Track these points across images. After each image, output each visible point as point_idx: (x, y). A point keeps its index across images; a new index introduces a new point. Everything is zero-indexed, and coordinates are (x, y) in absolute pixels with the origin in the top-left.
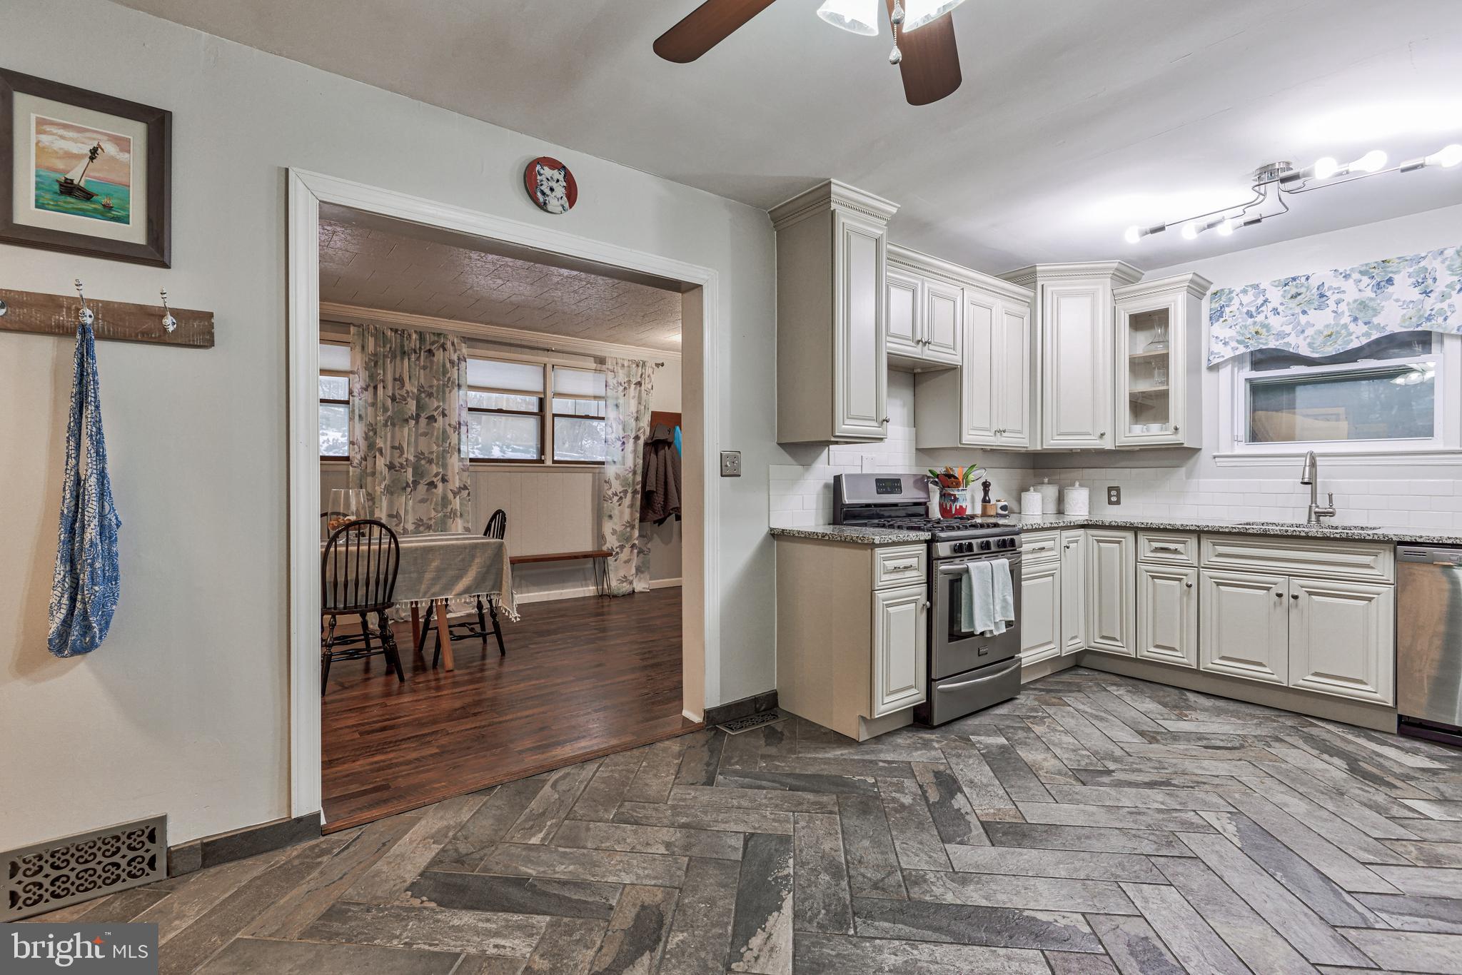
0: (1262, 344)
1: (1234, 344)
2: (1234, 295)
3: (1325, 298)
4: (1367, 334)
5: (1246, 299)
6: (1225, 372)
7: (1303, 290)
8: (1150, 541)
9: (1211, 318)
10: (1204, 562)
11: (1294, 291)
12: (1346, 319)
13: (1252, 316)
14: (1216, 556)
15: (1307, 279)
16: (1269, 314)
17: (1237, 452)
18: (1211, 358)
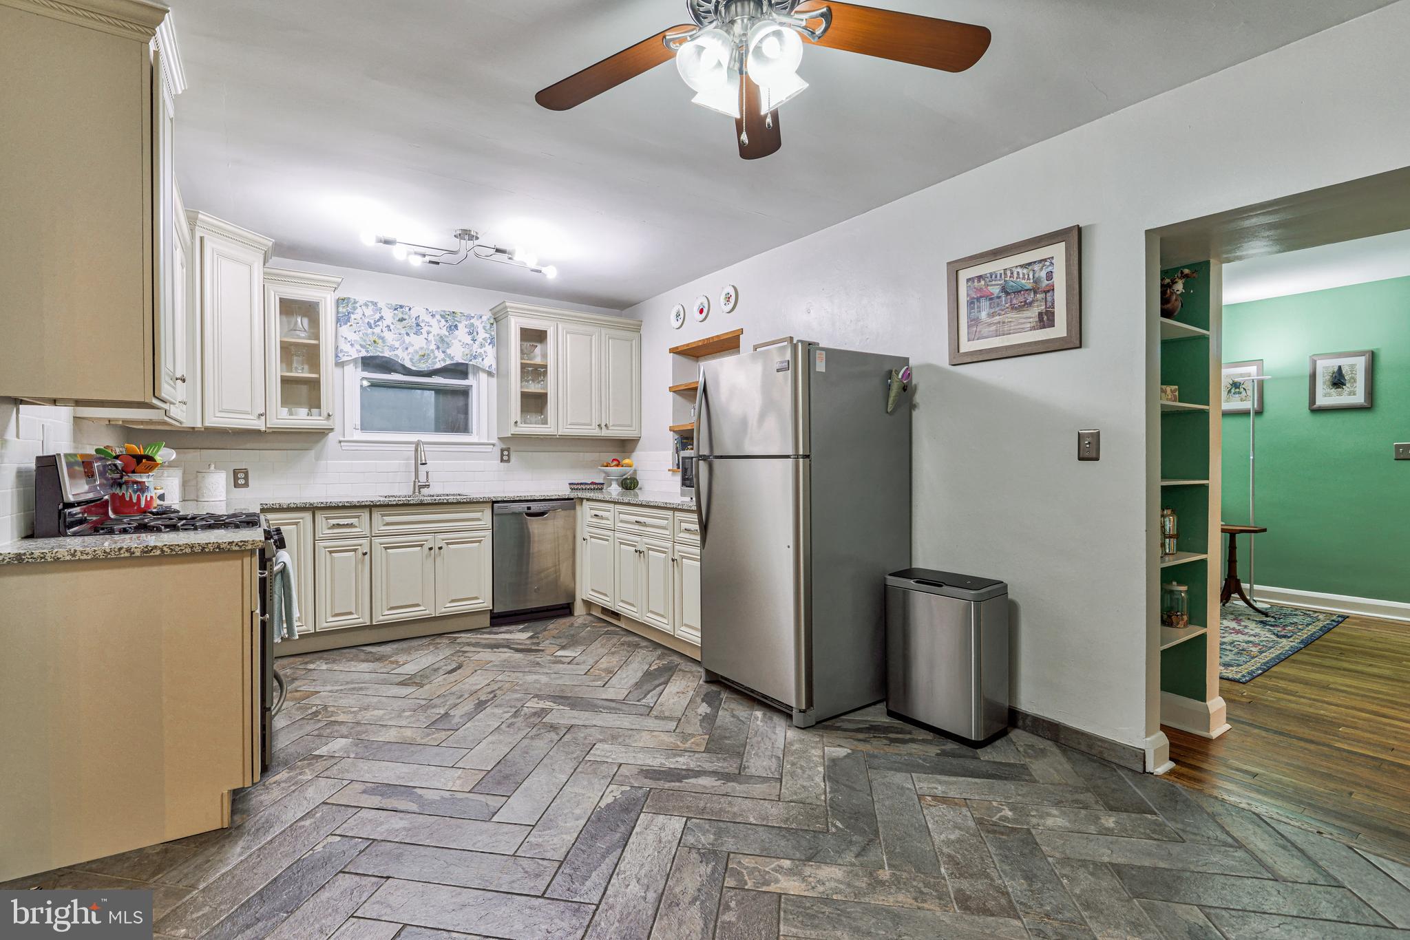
0: (379, 351)
1: (358, 347)
2: (358, 305)
3: (420, 328)
4: (444, 360)
5: (368, 312)
6: (350, 369)
7: (406, 317)
8: (327, 518)
9: (338, 320)
10: (375, 531)
11: (400, 316)
12: (433, 347)
13: (371, 327)
14: (384, 525)
15: (410, 309)
16: (384, 329)
17: (355, 438)
18: (340, 355)
